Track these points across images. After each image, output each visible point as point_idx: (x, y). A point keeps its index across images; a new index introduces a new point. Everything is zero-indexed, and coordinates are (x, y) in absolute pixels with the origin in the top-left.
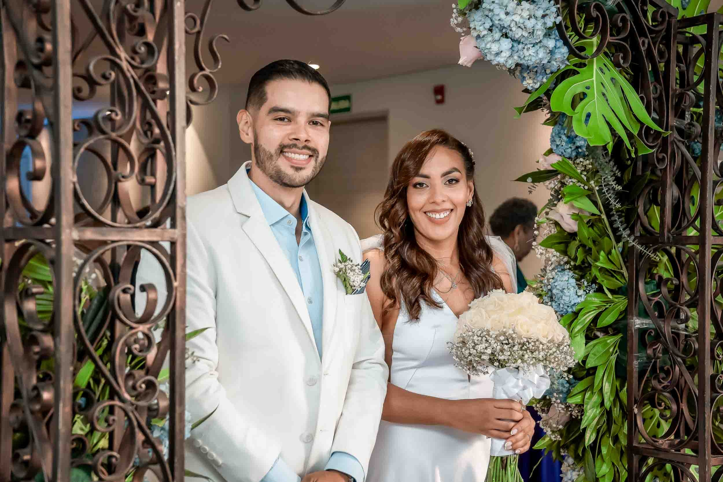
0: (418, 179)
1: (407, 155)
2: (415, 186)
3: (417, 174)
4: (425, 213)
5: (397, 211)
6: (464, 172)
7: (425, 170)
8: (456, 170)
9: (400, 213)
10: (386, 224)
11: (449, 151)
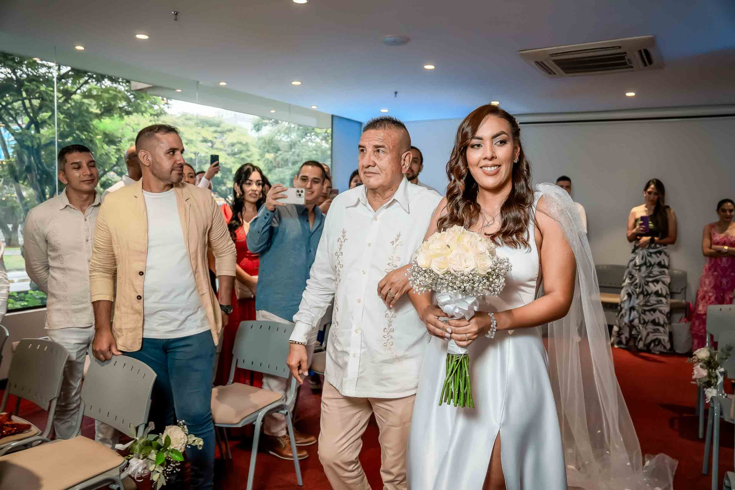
0: (475, 141)
1: (467, 123)
2: (473, 146)
3: (473, 137)
4: (481, 167)
5: (459, 167)
6: (511, 136)
7: (479, 134)
8: (503, 133)
9: (462, 168)
10: (453, 178)
11: (499, 119)
